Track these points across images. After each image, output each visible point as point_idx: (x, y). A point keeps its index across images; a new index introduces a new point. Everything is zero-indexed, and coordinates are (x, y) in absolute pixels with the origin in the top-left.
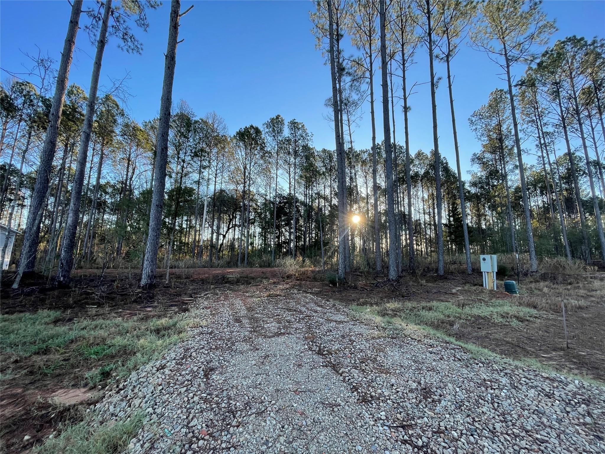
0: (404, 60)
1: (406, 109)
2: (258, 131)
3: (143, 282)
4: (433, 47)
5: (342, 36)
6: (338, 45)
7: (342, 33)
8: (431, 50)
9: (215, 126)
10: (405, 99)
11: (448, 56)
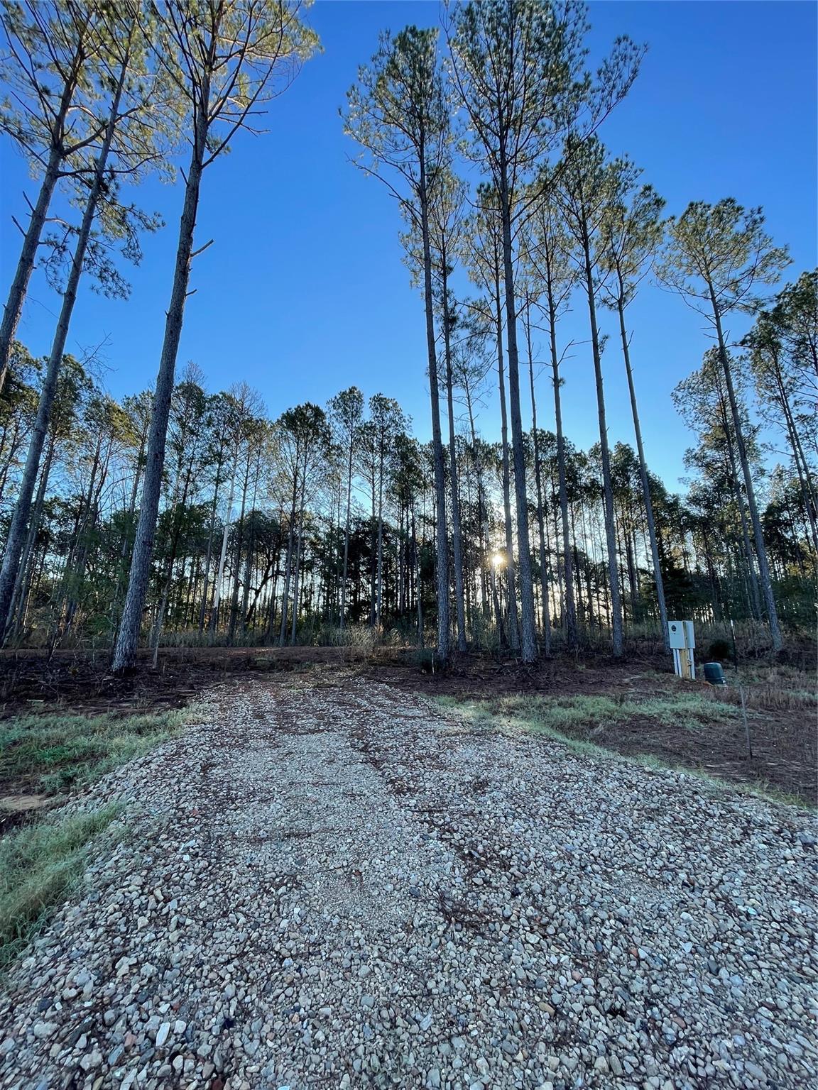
0: (551, 305)
1: (557, 382)
2: (318, 413)
3: (116, 665)
4: (594, 290)
5: (451, 269)
6: (445, 283)
7: (452, 264)
8: (591, 294)
9: (246, 405)
10: (555, 366)
11: (621, 302)
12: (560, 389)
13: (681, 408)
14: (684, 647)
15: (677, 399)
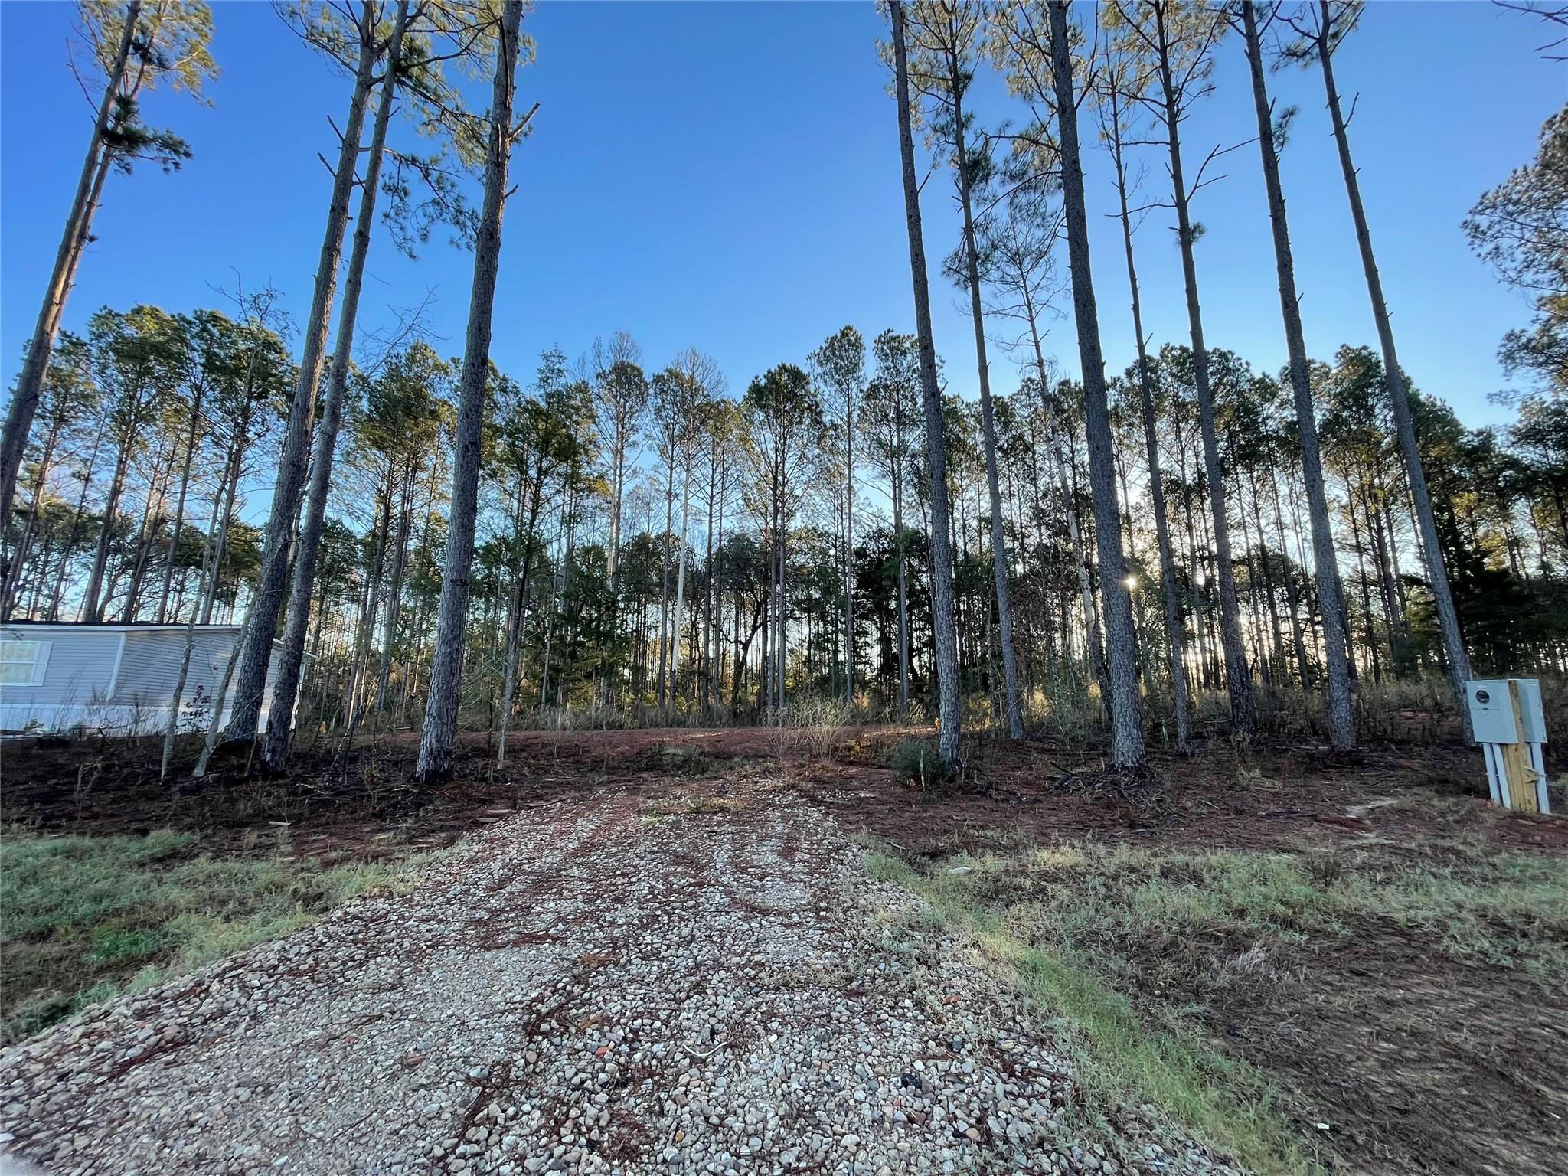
0: (1169, 90)
1: (1187, 235)
2: (797, 376)
3: (421, 765)
4: (1259, 28)
5: (969, 77)
6: (958, 105)
7: (965, 68)
8: (1252, 37)
10: (1181, 204)
11: (1321, 41)
12: (1194, 247)
13: (1489, 247)
14: (1512, 738)
15: (1477, 232)
